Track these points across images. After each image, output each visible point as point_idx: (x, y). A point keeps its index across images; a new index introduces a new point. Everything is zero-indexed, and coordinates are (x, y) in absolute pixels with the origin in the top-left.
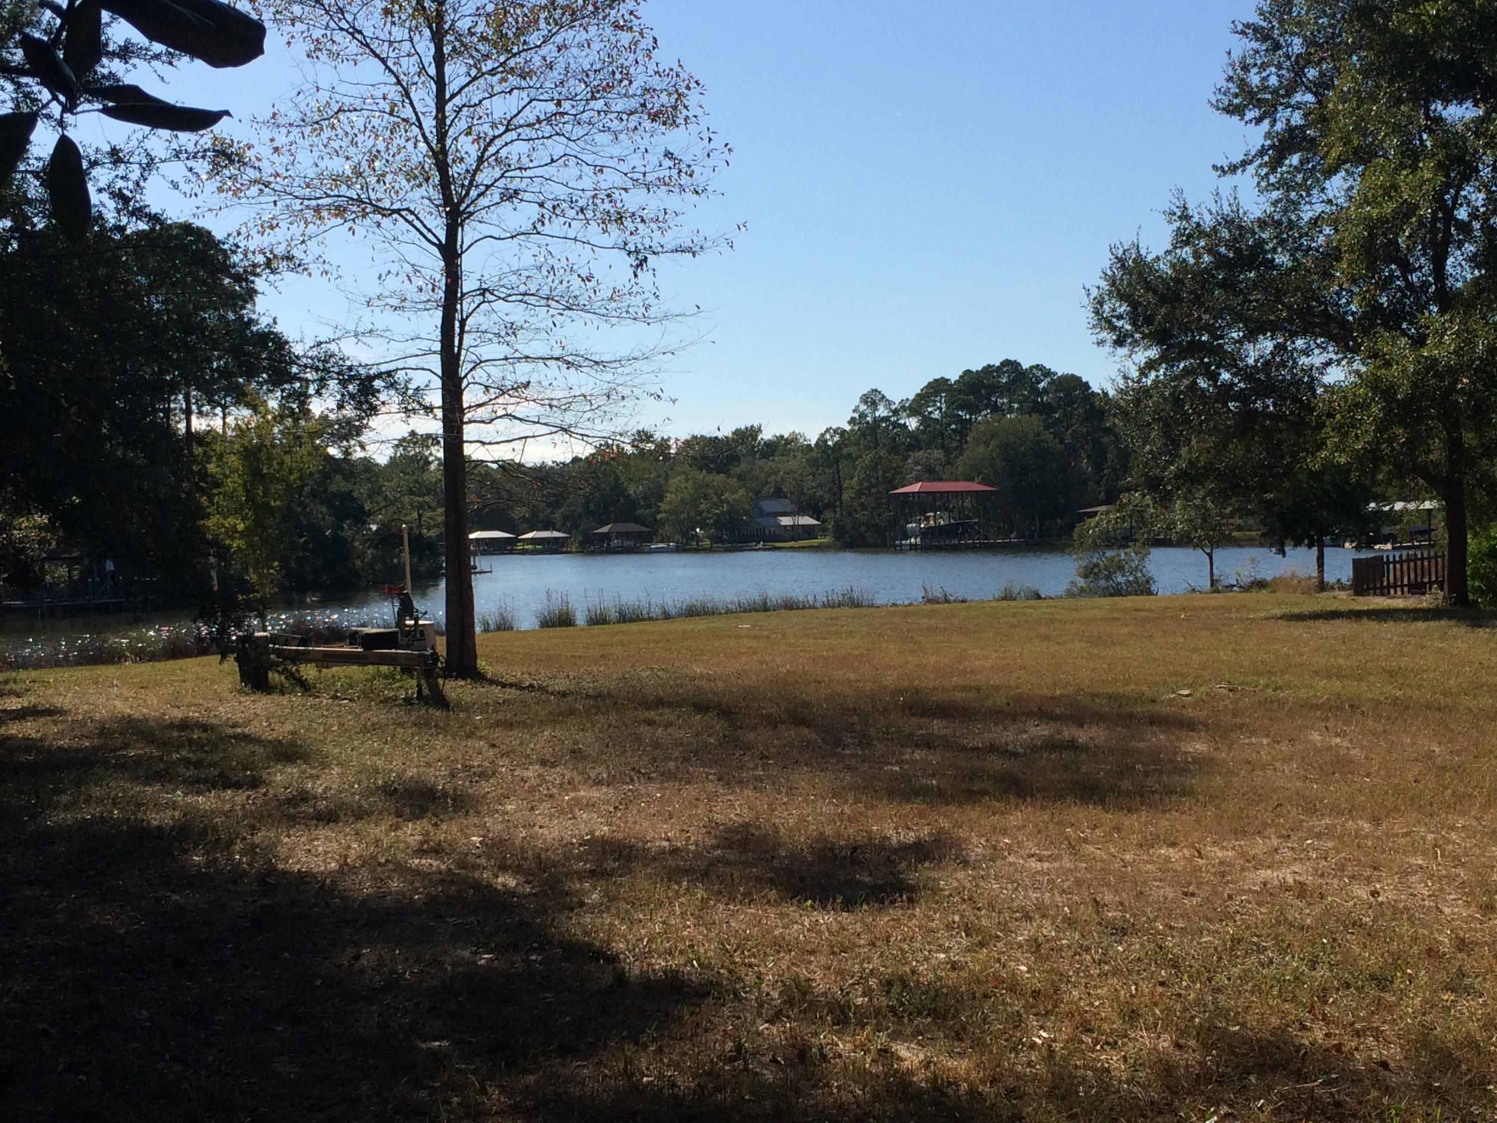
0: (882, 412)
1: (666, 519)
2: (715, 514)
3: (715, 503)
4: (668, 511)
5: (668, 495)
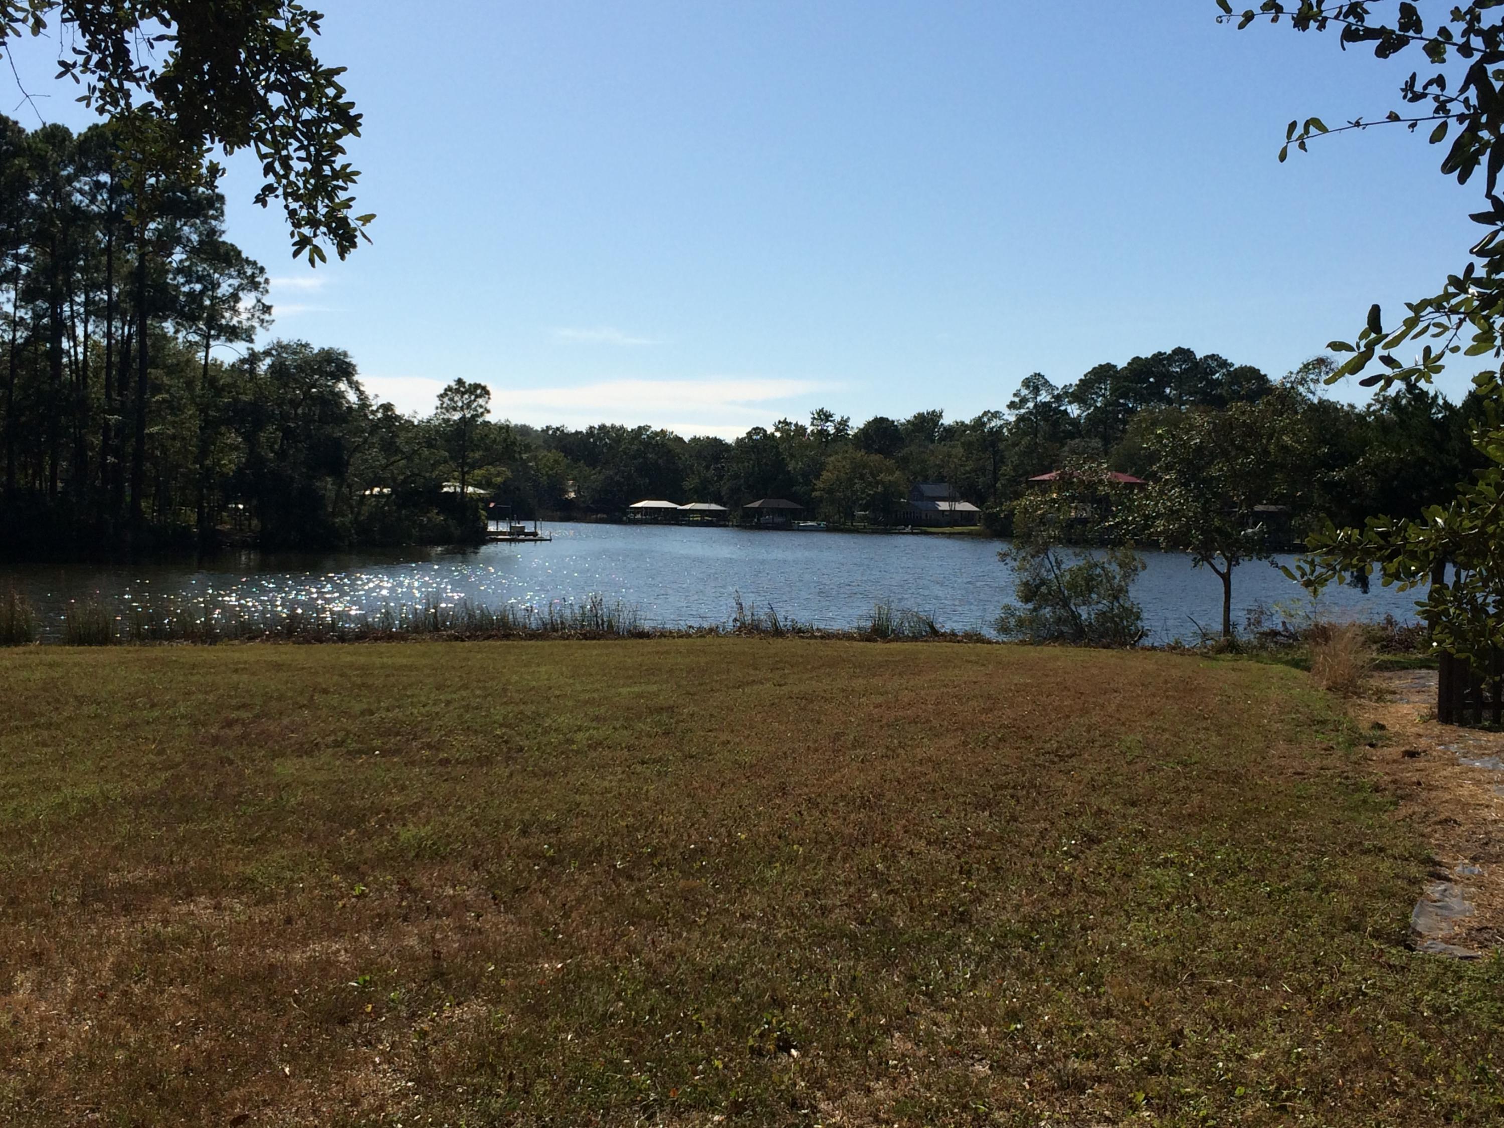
0: (1044, 397)
1: (821, 497)
2: (869, 495)
3: (870, 484)
4: (824, 490)
5: (824, 473)
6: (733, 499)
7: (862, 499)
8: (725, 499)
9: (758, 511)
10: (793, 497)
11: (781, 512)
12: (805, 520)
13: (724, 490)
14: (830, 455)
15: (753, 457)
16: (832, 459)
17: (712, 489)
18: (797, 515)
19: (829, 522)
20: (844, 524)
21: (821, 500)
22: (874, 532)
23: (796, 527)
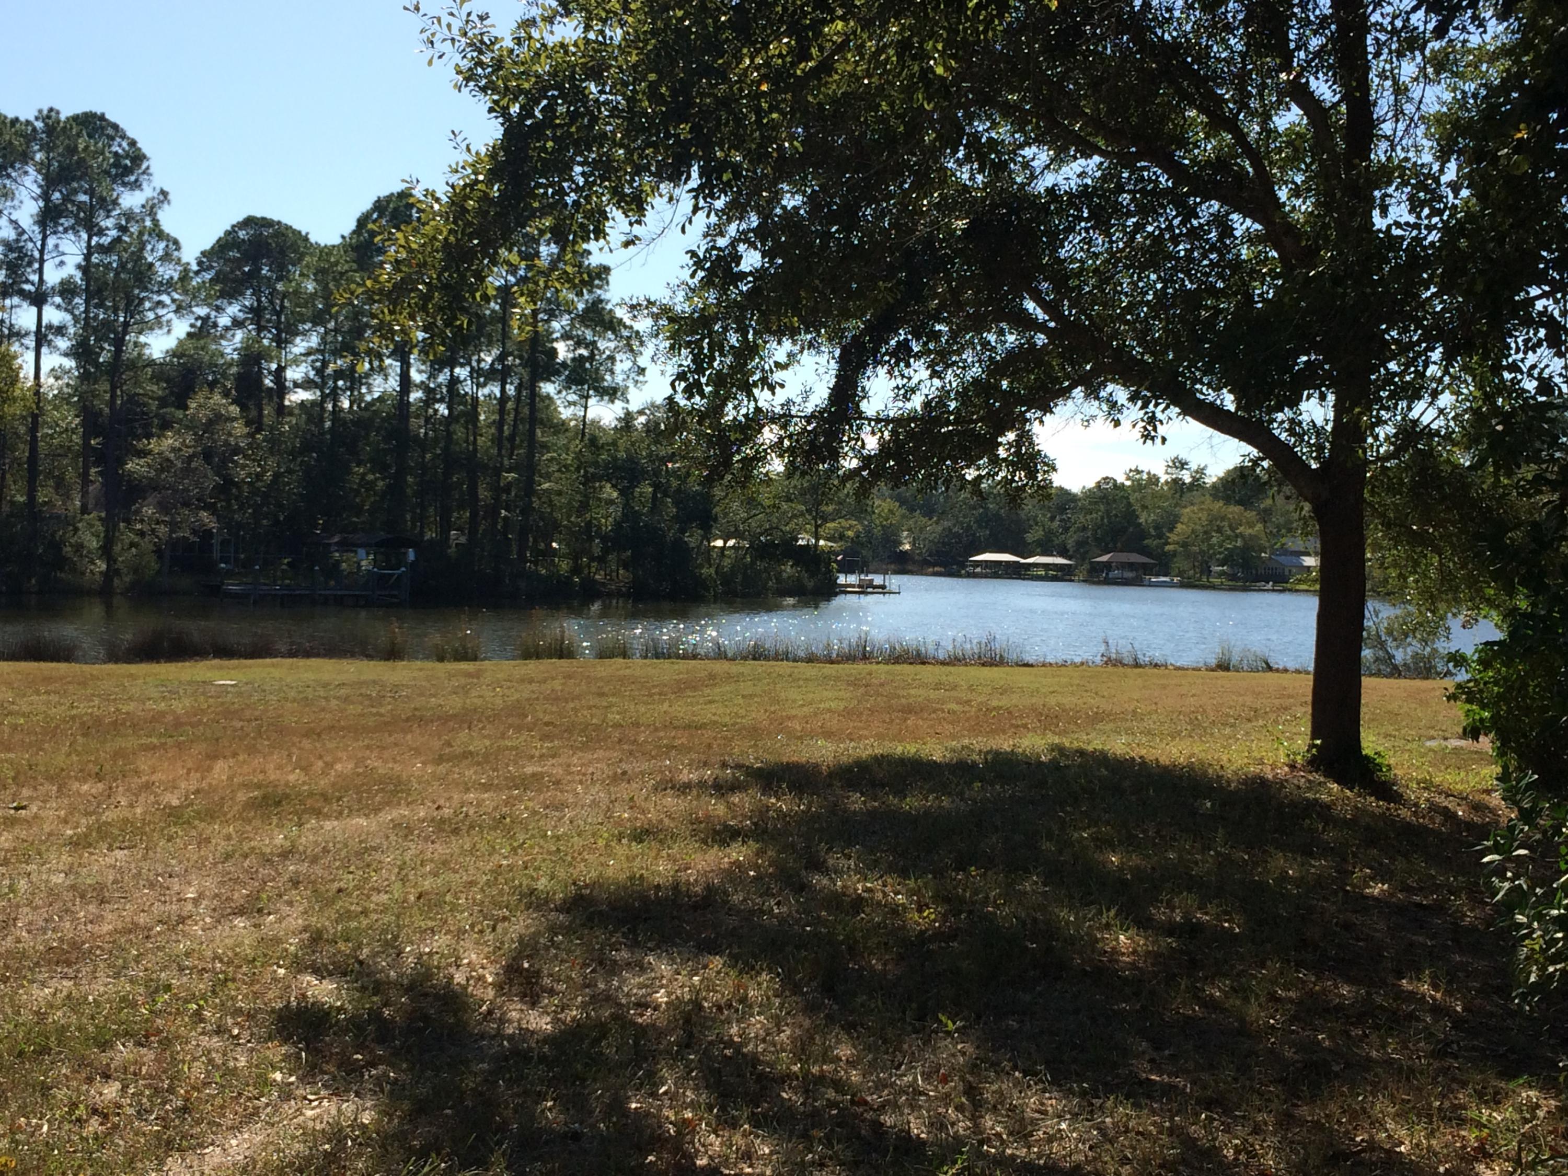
1: (1175, 551)
2: (1227, 549)
3: (1228, 538)
4: (1178, 543)
5: (1179, 526)
6: (1080, 552)
7: (1220, 553)
8: (1071, 553)
9: (1108, 566)
10: (1144, 551)
11: (1131, 566)
12: (1157, 575)
13: (1070, 544)
14: (1185, 507)
15: (1102, 507)
16: (1188, 510)
17: (1057, 542)
18: (1147, 569)
19: (1183, 578)
20: (1200, 580)
21: (1175, 554)
22: (1232, 589)
23: (1146, 583)
